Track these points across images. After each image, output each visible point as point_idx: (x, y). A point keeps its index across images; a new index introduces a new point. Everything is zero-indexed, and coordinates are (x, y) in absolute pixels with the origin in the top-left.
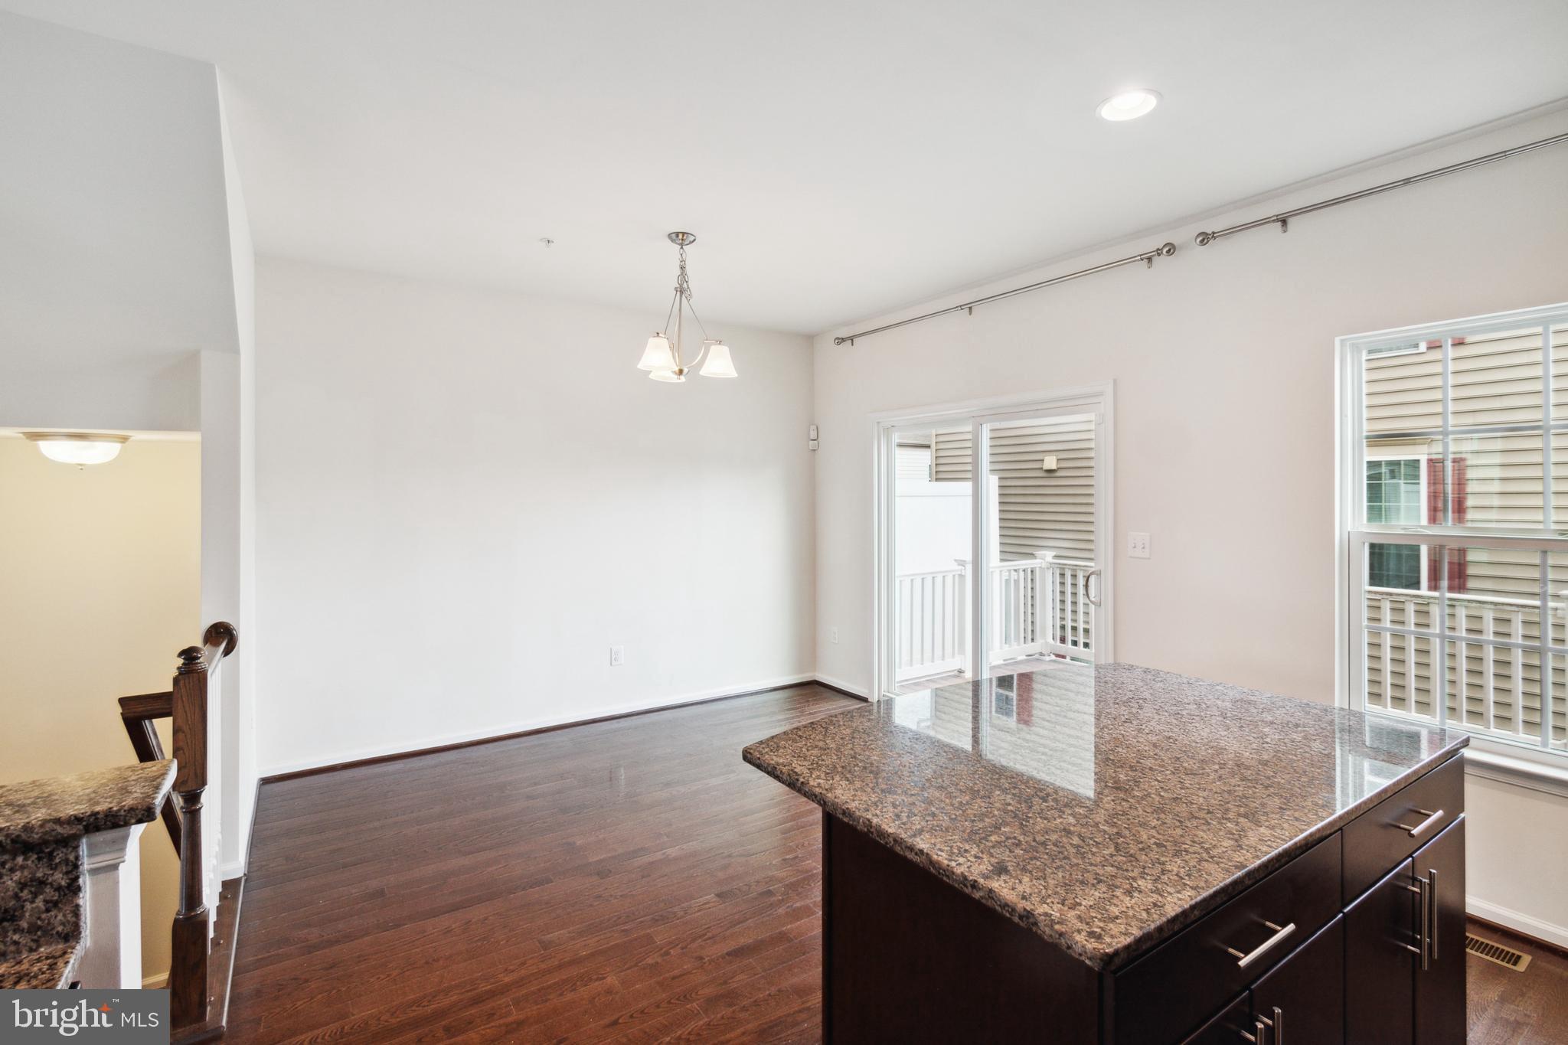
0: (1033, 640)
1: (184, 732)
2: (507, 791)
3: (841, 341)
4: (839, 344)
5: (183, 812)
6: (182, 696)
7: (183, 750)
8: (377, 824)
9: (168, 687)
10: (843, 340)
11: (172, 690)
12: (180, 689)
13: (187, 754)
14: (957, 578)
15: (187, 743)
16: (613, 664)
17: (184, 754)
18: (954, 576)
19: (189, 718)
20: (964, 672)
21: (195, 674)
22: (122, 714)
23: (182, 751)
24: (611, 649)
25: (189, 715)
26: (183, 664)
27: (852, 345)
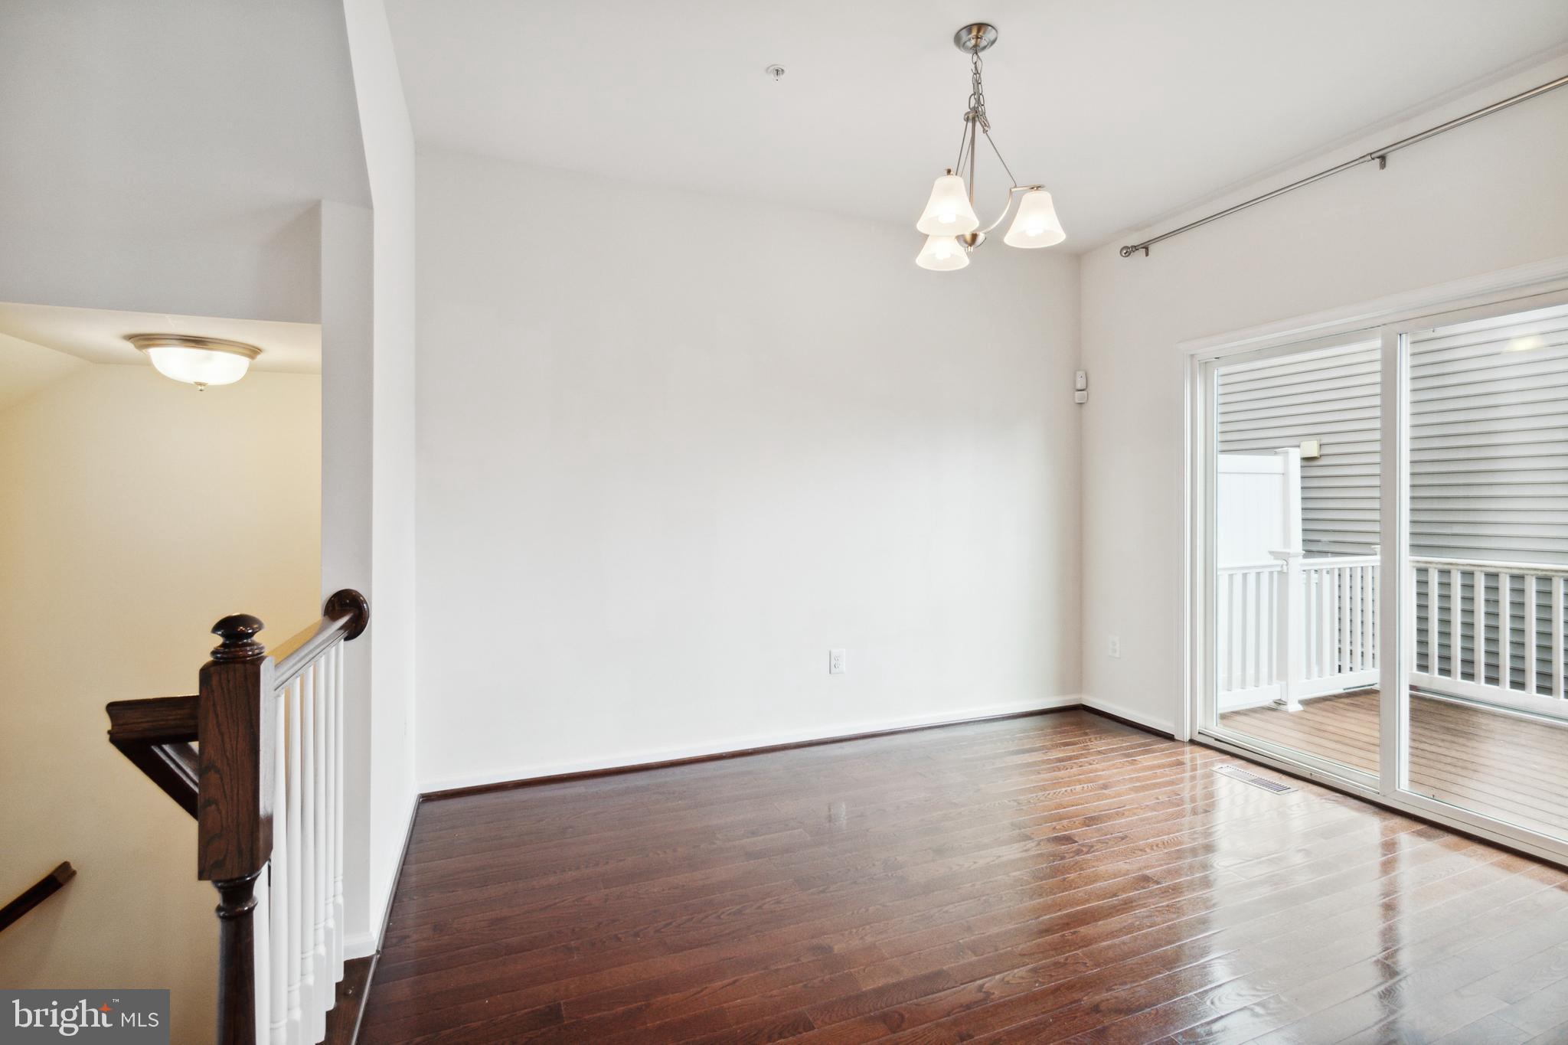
0: (1351, 669)
1: (218, 771)
2: (717, 842)
3: (1128, 251)
4: (1128, 254)
5: (221, 917)
6: (214, 705)
7: (217, 804)
8: (552, 879)
9: (192, 689)
10: (1135, 248)
11: (198, 694)
12: (213, 691)
13: (224, 812)
14: (1275, 575)
15: (224, 792)
16: (832, 671)
17: (219, 810)
18: (1271, 573)
19: (228, 746)
20: (1285, 704)
21: (237, 666)
22: (109, 732)
23: (213, 807)
24: (830, 652)
25: (227, 740)
26: (223, 645)
27: (1147, 255)
